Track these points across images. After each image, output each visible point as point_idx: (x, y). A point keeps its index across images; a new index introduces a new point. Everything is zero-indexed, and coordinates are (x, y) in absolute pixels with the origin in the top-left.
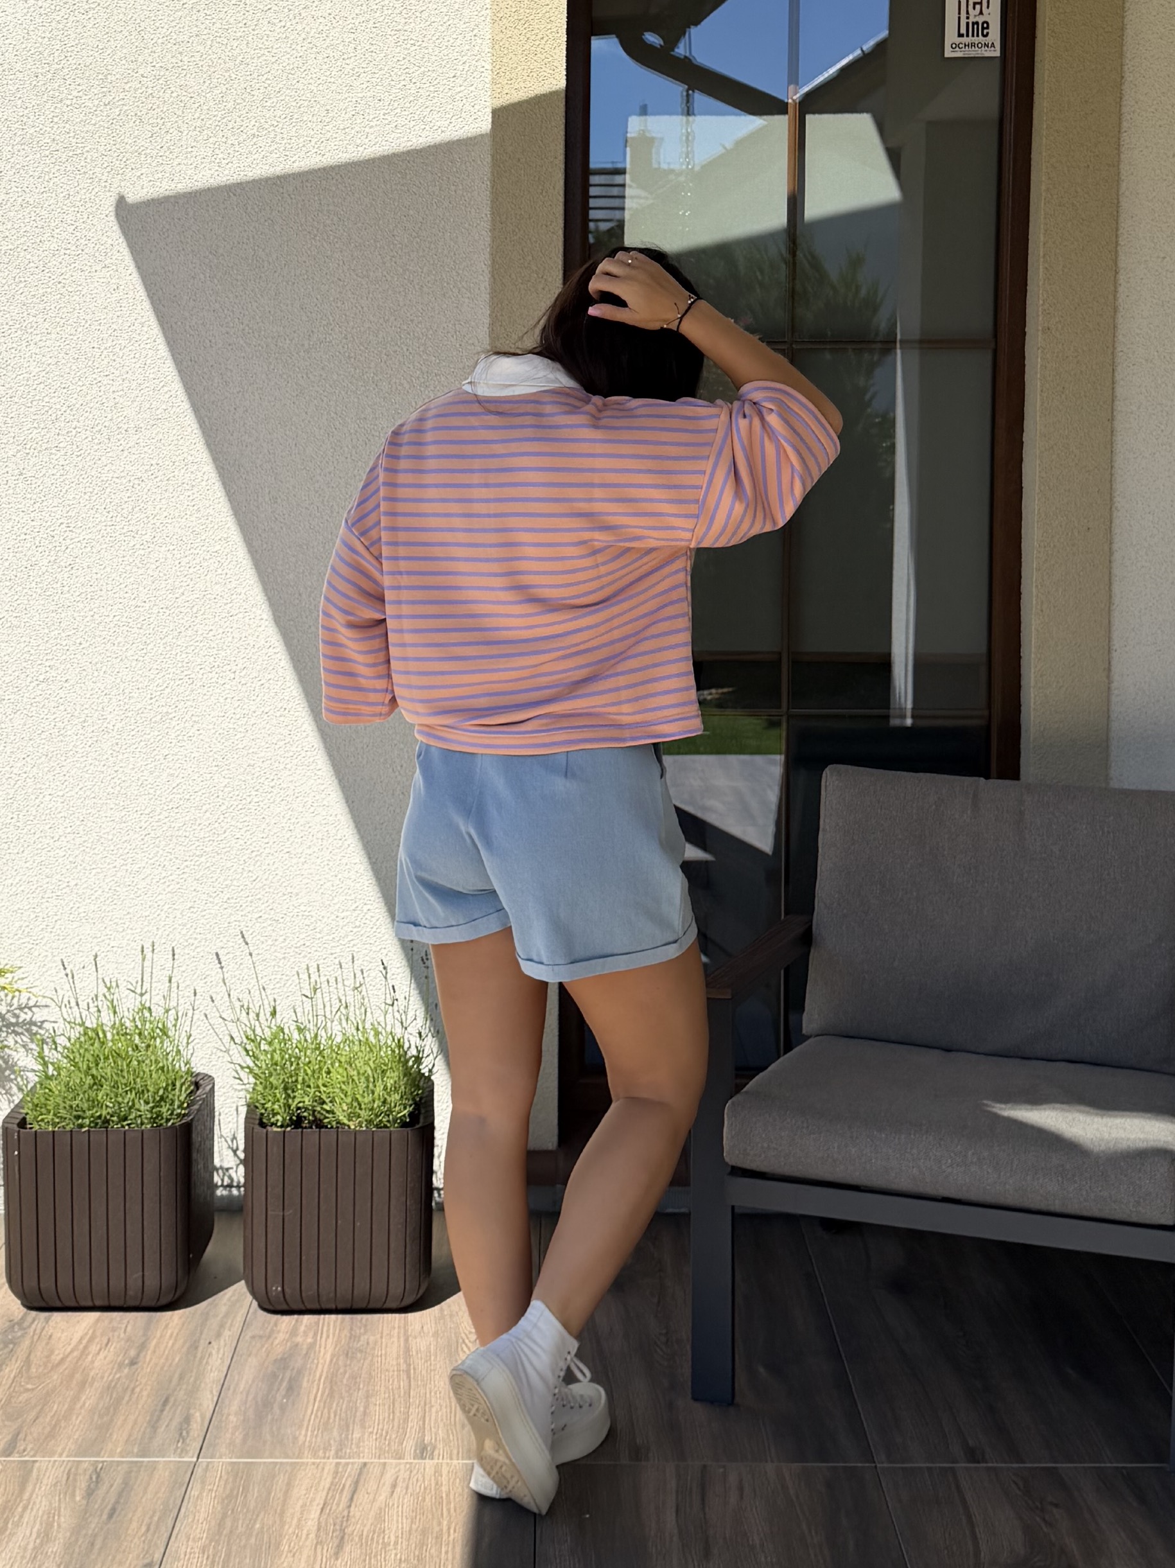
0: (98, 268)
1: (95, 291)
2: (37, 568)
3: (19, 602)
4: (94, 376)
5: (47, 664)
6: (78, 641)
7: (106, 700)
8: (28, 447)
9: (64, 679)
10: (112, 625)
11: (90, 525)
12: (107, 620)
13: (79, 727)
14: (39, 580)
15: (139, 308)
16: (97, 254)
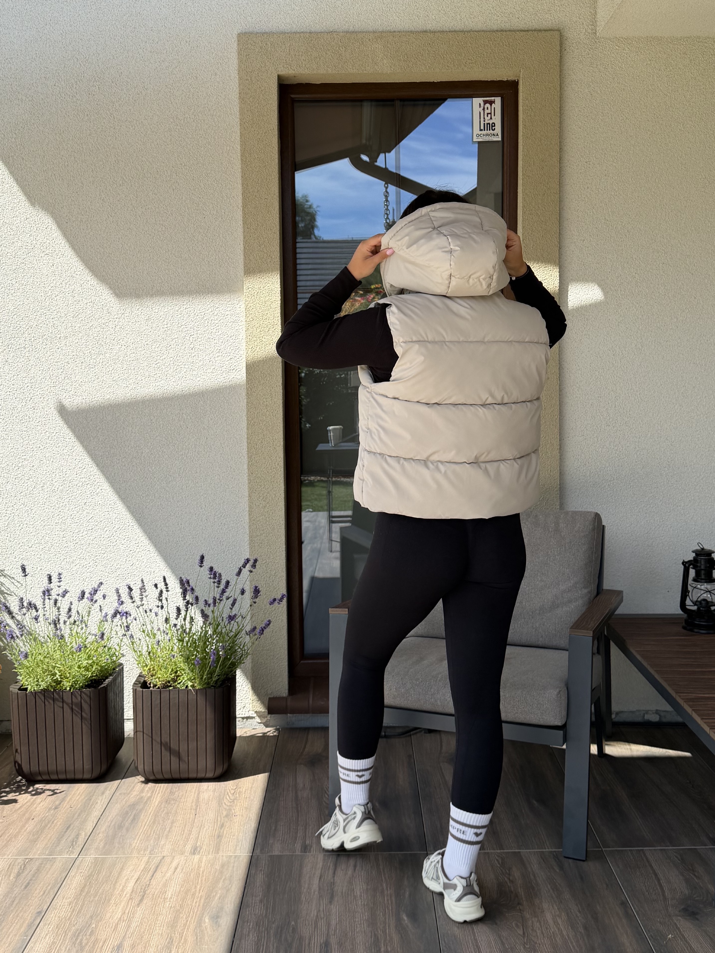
0: (43, 255)
1: (41, 267)
2: (16, 409)
3: (7, 426)
4: (42, 310)
5: (23, 458)
6: (38, 446)
7: (53, 476)
8: (10, 347)
9: (31, 466)
10: (55, 437)
11: (42, 386)
12: (53, 435)
13: (40, 489)
14: (17, 415)
15: (64, 275)
16: (42, 248)
